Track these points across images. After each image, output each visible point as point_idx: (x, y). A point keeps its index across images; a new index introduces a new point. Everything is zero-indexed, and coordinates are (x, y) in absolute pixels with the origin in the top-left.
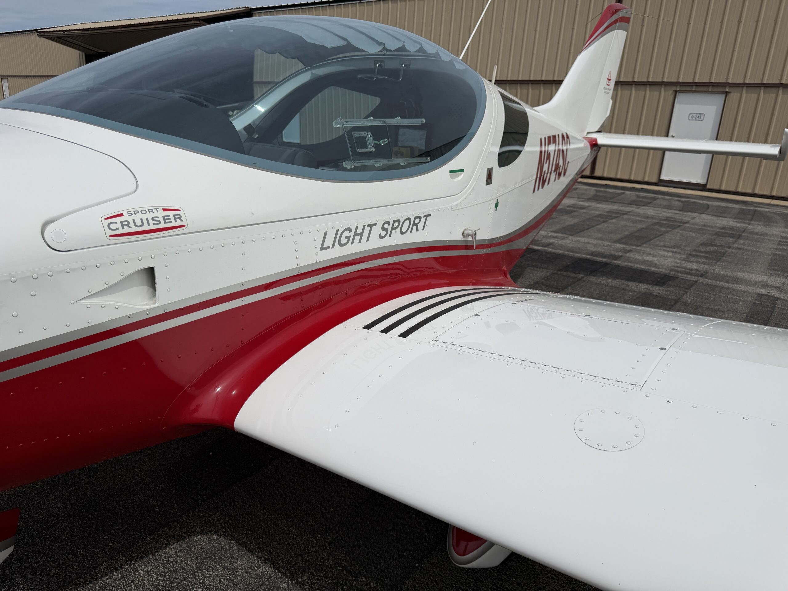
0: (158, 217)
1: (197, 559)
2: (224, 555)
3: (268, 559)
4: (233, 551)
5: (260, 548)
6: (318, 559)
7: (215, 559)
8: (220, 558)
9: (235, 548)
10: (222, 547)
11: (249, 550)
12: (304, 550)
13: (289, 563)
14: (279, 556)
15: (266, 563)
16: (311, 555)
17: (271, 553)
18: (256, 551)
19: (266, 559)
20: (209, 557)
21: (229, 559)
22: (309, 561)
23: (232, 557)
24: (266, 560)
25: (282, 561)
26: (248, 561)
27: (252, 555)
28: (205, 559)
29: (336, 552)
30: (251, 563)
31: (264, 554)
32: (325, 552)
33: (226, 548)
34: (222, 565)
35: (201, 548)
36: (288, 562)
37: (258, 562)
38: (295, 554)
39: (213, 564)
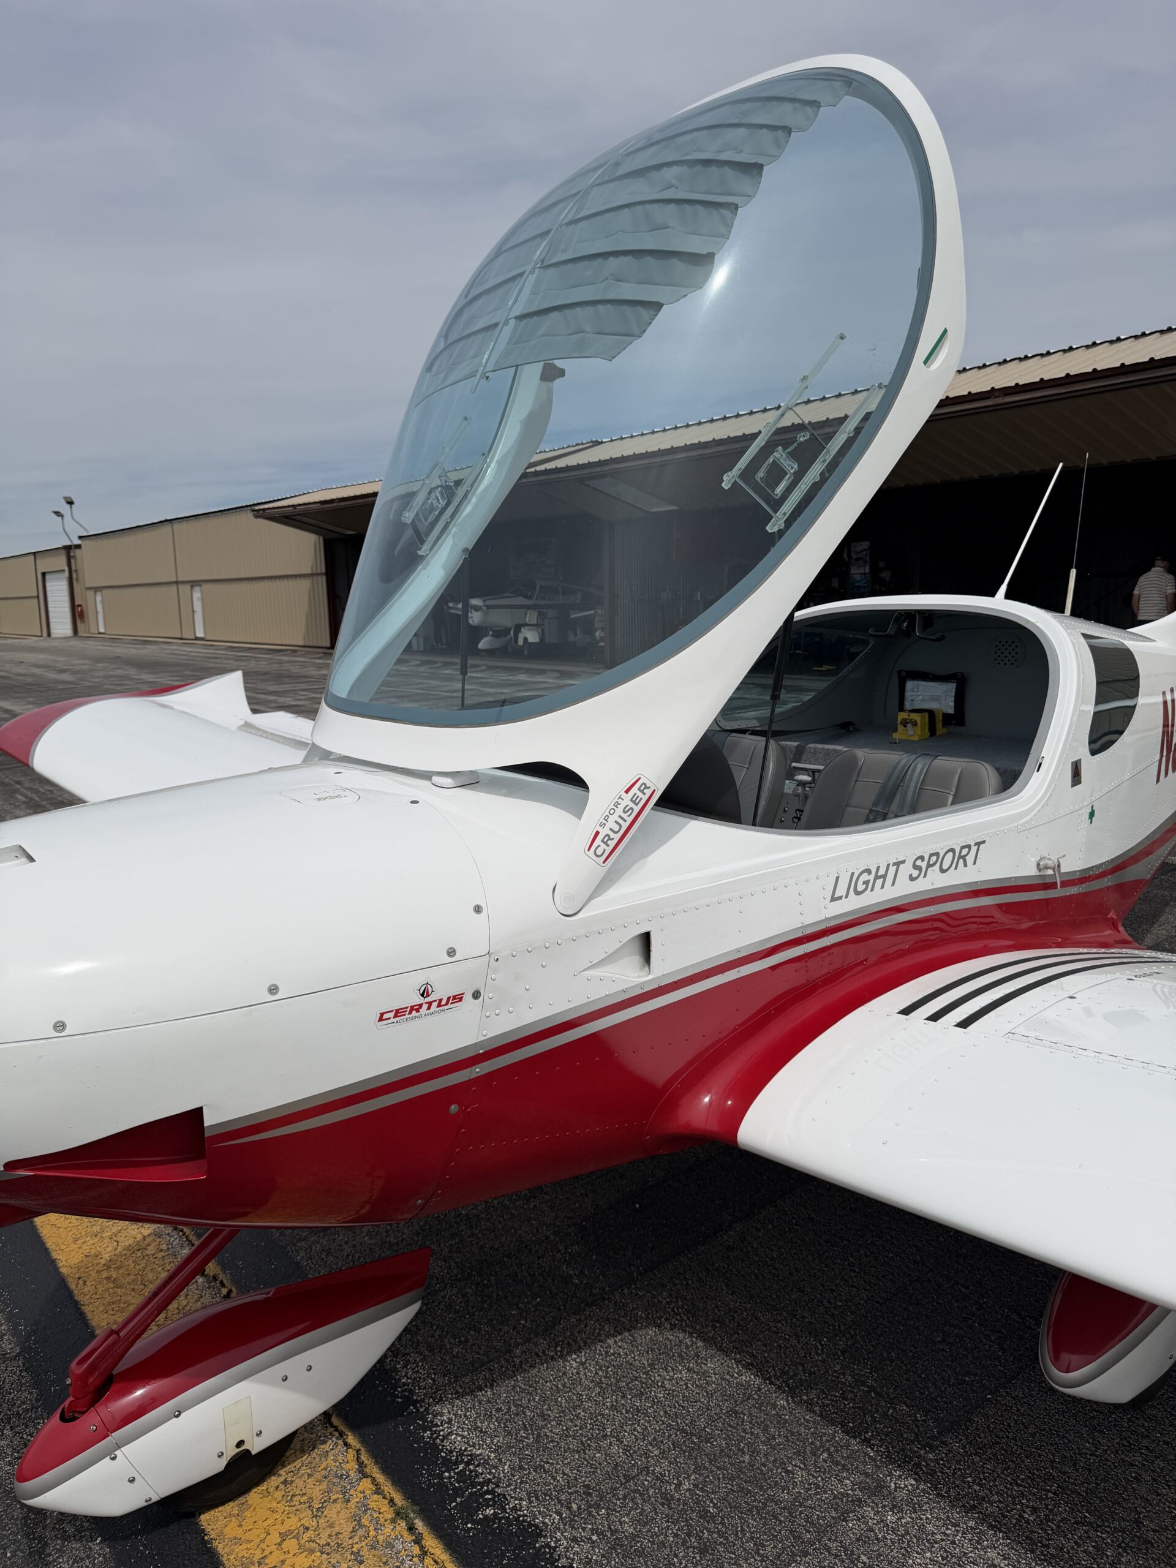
0: (627, 806)
1: (648, 1353)
2: (685, 1353)
3: (752, 1365)
4: (697, 1347)
5: (737, 1348)
6: (828, 1372)
7: (674, 1356)
8: (680, 1356)
9: (700, 1344)
10: (681, 1342)
11: (720, 1349)
12: (805, 1357)
13: (784, 1373)
14: (768, 1362)
15: (750, 1369)
16: (817, 1366)
17: (755, 1357)
18: (732, 1352)
19: (749, 1364)
20: (663, 1353)
21: (694, 1358)
22: (814, 1373)
23: (698, 1356)
24: (748, 1366)
25: (774, 1369)
26: (722, 1364)
27: (727, 1356)
28: (660, 1354)
29: (855, 1364)
30: (728, 1366)
31: (745, 1356)
32: (838, 1363)
33: (686, 1343)
34: (685, 1366)
35: (651, 1339)
36: (783, 1371)
37: (738, 1367)
38: (791, 1361)
39: (671, 1363)
